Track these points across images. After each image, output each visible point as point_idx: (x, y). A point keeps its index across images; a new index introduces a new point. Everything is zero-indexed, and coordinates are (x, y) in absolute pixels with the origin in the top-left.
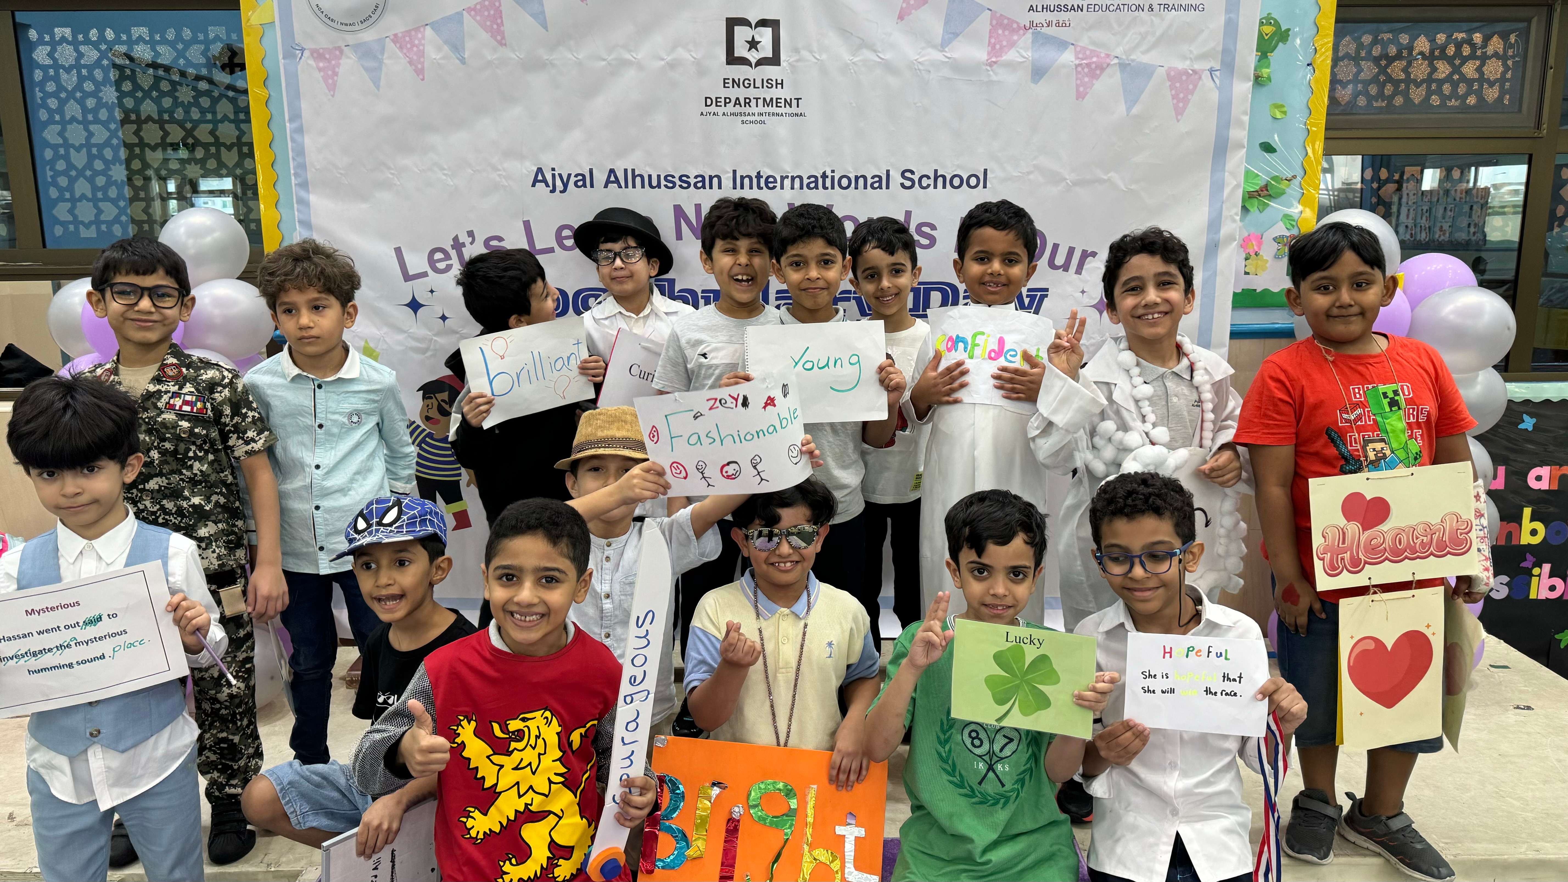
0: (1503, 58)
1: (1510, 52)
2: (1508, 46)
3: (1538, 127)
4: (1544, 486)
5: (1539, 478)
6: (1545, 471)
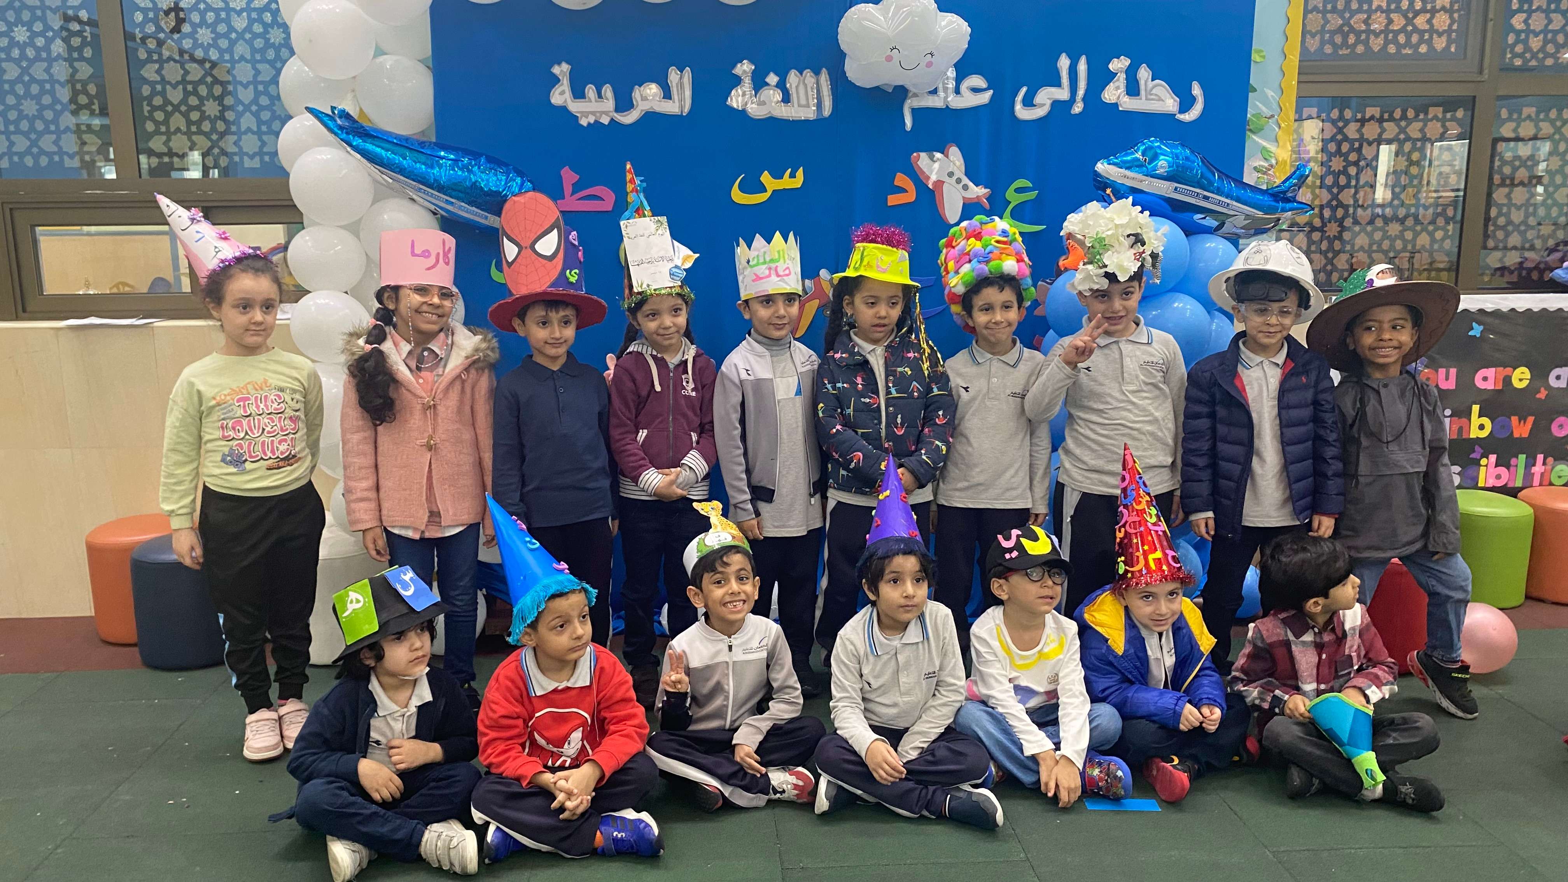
0: (1450, 11)
1: (1456, 7)
3: (1481, 72)
4: (1490, 386)
5: (1485, 379)
6: (1490, 372)
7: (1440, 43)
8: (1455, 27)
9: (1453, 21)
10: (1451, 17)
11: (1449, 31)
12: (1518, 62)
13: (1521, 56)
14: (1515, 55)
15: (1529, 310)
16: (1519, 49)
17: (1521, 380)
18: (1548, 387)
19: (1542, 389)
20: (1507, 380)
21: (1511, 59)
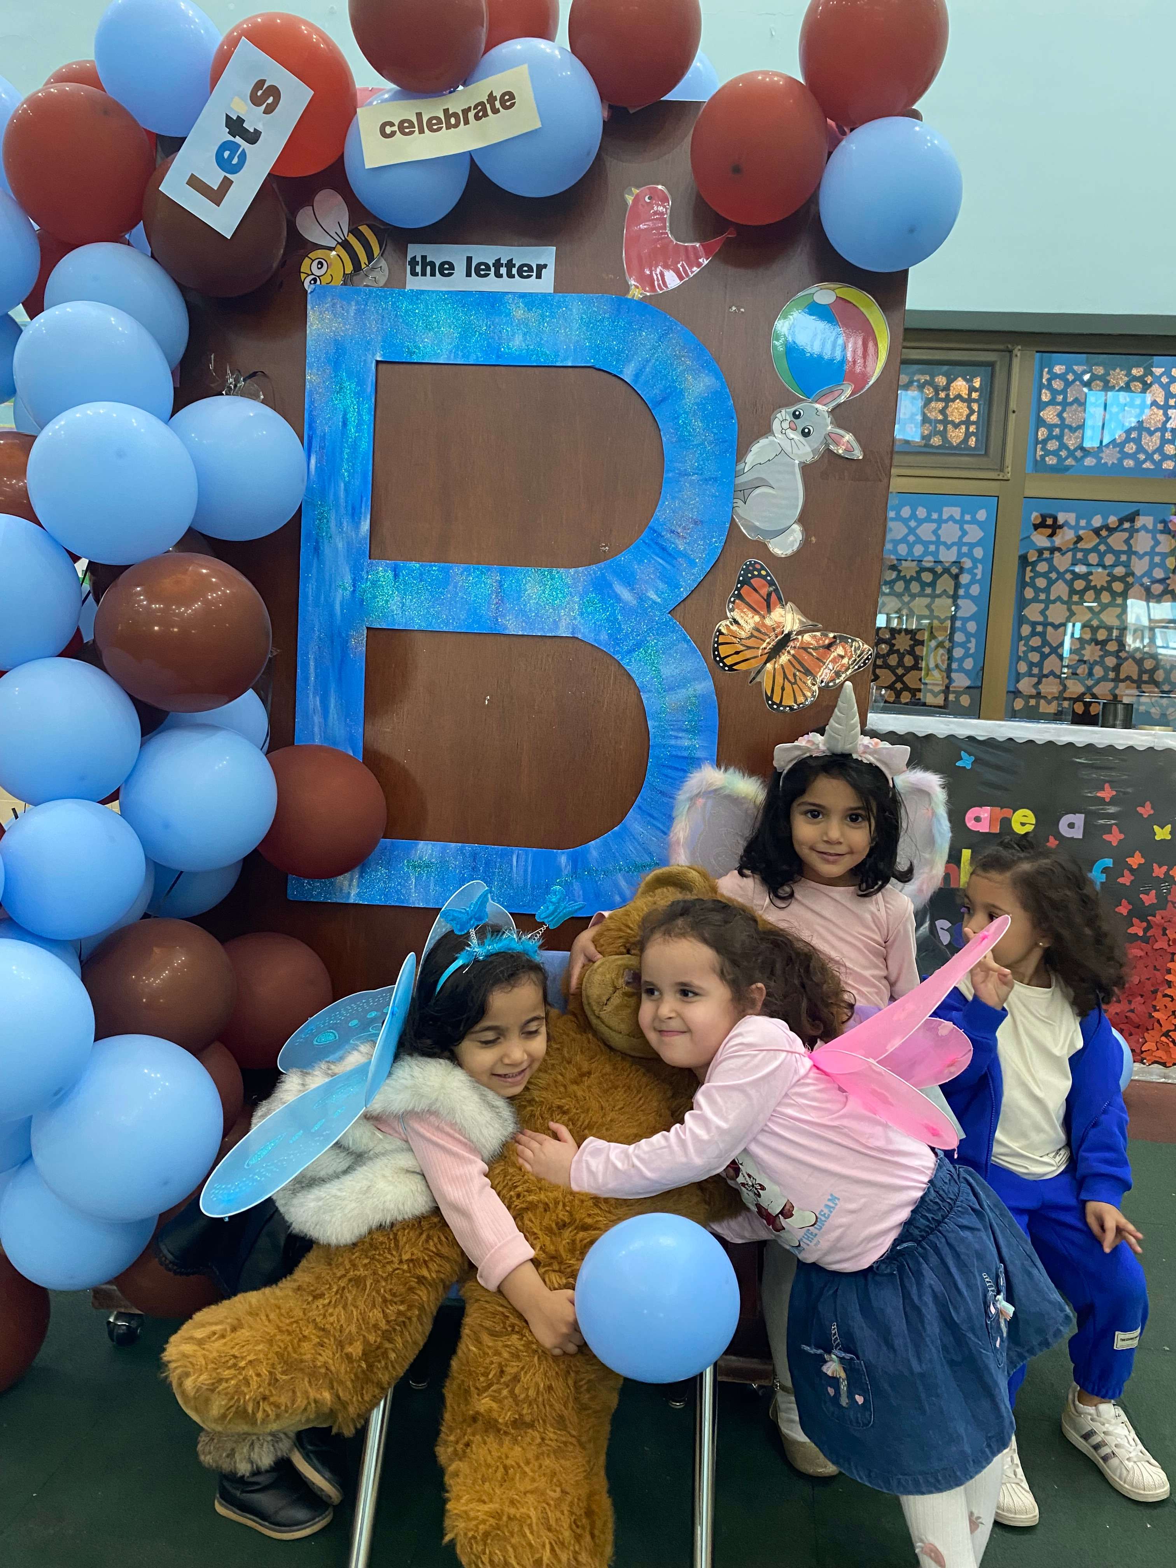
0: (969, 401)
1: (975, 395)
2: (972, 389)
3: (1002, 470)
4: (983, 828)
5: (978, 819)
6: (985, 812)
7: (956, 436)
8: (974, 418)
9: (972, 412)
10: (969, 407)
11: (967, 422)
12: (1051, 461)
13: (1055, 453)
14: (1048, 453)
15: (1031, 742)
16: (1052, 445)
17: (1023, 824)
18: (1058, 836)
19: (1051, 838)
20: (1006, 823)
21: (1043, 457)
